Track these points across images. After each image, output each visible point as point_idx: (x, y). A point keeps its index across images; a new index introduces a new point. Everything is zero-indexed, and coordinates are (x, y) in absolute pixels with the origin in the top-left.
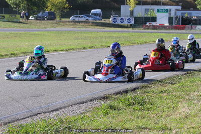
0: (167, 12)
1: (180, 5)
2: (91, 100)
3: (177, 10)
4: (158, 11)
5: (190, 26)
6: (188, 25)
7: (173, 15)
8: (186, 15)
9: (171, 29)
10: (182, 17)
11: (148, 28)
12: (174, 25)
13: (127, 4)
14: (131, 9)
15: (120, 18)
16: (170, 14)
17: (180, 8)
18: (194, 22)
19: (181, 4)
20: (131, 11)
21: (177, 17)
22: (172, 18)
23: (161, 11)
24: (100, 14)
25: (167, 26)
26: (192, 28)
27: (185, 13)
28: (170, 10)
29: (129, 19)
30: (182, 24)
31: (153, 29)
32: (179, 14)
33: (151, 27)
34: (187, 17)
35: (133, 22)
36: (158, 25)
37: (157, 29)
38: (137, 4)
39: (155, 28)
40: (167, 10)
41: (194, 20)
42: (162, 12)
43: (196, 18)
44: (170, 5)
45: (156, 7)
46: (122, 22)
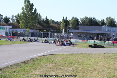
0: (5, 29)
1: (11, 26)
3: (10, 28)
6: (15, 36)
7: (8, 30)
8: (15, 31)
9: (7, 38)
10: (13, 32)
12: (8, 36)
16: (6, 30)
17: (11, 27)
21: (10, 32)
22: (8, 32)
23: (2, 28)
25: (5, 37)
26: (18, 38)
28: (6, 28)
30: (12, 36)
32: (11, 30)
40: (5, 28)
41: (18, 34)
43: (20, 33)
44: (6, 26)
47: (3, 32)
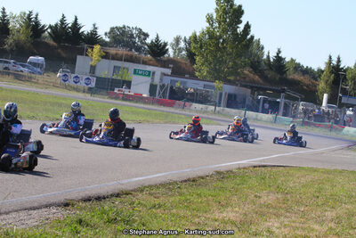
0: (149, 75)
1: (169, 68)
2: (46, 206)
3: (165, 75)
4: (136, 72)
5: (182, 102)
6: (179, 100)
7: (157, 81)
8: (178, 84)
9: (153, 104)
10: (172, 88)
11: (117, 97)
12: (157, 97)
13: (87, 55)
14: (92, 63)
15: (73, 75)
16: (153, 79)
17: (168, 71)
18: (189, 96)
19: (171, 66)
20: (91, 66)
21: (164, 85)
22: (156, 86)
23: (140, 72)
24: (42, 65)
25: (147, 98)
26: (184, 105)
27: (177, 81)
28: (154, 73)
29: (88, 79)
30: (170, 98)
31: (124, 99)
32: (167, 81)
33: (121, 96)
34: (179, 88)
35: (93, 84)
36: (132, 94)
37: (130, 101)
38: (103, 57)
39: (127, 98)
40: (150, 72)
41: (188, 93)
42: (142, 75)
43: (192, 90)
44: (153, 65)
45: (132, 66)
46: (76, 83)
47: (142, 83)
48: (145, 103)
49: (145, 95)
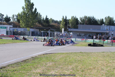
0: (6, 28)
1: (12, 25)
3: (11, 27)
4: (1, 28)
5: (17, 36)
7: (8, 30)
8: (15, 30)
9: (8, 37)
10: (13, 31)
12: (9, 35)
16: (7, 29)
18: (19, 34)
21: (11, 31)
23: (3, 28)
25: (6, 36)
27: (15, 29)
28: (7, 27)
30: (13, 35)
32: (12, 29)
40: (6, 27)
41: (19, 33)
43: (20, 32)
44: (7, 25)
47: (4, 31)
48: (5, 37)
49: (5, 35)
